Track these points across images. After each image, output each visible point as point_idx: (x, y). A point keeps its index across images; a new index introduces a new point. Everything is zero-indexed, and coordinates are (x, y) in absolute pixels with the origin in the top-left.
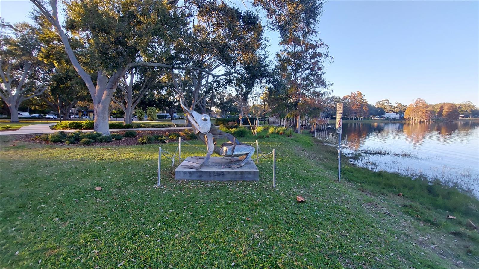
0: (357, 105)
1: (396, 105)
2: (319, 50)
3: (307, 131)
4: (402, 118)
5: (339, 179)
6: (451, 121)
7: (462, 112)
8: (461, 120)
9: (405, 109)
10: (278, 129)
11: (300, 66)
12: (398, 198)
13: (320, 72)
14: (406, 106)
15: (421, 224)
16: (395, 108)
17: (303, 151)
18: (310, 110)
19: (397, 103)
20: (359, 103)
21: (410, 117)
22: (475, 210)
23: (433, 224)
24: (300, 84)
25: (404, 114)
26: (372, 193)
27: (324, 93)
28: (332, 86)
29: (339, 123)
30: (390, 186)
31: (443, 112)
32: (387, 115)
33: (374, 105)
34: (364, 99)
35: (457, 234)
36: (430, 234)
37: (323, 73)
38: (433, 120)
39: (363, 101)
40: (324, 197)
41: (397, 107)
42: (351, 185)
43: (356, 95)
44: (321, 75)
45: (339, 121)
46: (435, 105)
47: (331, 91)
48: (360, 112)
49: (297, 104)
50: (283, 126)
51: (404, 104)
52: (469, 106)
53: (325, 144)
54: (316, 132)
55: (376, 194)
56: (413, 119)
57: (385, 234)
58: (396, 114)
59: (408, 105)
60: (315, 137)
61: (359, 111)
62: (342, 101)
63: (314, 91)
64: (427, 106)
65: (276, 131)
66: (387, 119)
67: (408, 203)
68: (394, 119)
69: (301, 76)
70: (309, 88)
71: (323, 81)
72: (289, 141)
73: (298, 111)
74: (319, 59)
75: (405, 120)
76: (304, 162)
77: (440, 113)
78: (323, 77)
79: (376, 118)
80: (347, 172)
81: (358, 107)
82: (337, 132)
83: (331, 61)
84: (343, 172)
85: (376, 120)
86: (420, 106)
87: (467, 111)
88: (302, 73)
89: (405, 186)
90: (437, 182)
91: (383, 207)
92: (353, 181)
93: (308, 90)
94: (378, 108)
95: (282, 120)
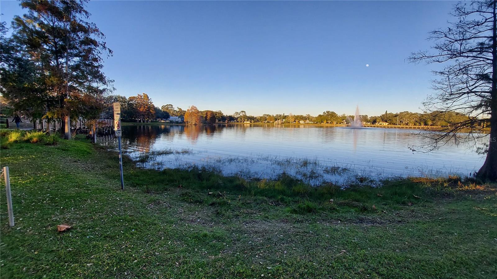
0: (144, 107)
1: (178, 110)
2: (92, 36)
3: (83, 136)
4: (183, 122)
5: (122, 186)
6: (212, 124)
7: (217, 118)
8: (217, 123)
9: (184, 114)
10: (29, 135)
11: (63, 48)
12: (178, 190)
13: (96, 64)
14: (185, 111)
15: (193, 206)
16: (177, 112)
17: (75, 162)
18: (84, 109)
19: (179, 108)
20: (146, 105)
21: (188, 120)
22: (222, 184)
23: (201, 202)
24: (65, 73)
25: (184, 118)
26: (157, 192)
27: (104, 90)
28: (113, 83)
29: (117, 125)
30: (172, 181)
31: (207, 117)
32: (172, 118)
33: (161, 108)
34: (150, 102)
35: (213, 204)
36: (198, 211)
37: (101, 66)
38: (203, 123)
39: (150, 103)
40: (102, 212)
41: (179, 112)
42: (136, 189)
43: (143, 97)
44: (97, 67)
45: (117, 123)
46: (203, 112)
47: (112, 89)
48: (148, 115)
49: (62, 100)
50: (40, 130)
51: (183, 109)
52: (220, 113)
53: (109, 150)
54: (95, 137)
55: (160, 192)
56: (190, 122)
57: (165, 227)
58: (179, 118)
59: (186, 110)
60: (96, 142)
61: (146, 114)
62: (128, 102)
63: (90, 86)
64: (198, 112)
65: (26, 138)
66: (171, 122)
67: (184, 191)
68: (177, 122)
69: (66, 63)
70: (82, 81)
71: (101, 75)
72: (52, 150)
73: (65, 109)
74: (93, 47)
75: (185, 123)
76: (76, 176)
77: (206, 117)
78: (101, 70)
79: (163, 121)
80: (133, 177)
81: (146, 110)
82: (117, 135)
83: (109, 54)
84: (127, 178)
85: (163, 123)
86: (194, 112)
87: (219, 117)
88: (68, 60)
89: (183, 178)
90: (204, 169)
91: (165, 202)
92: (138, 185)
93: (81, 84)
94: (164, 111)
95: (38, 121)
